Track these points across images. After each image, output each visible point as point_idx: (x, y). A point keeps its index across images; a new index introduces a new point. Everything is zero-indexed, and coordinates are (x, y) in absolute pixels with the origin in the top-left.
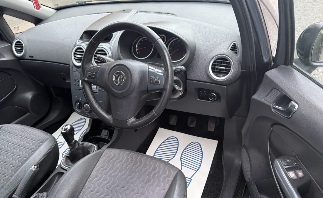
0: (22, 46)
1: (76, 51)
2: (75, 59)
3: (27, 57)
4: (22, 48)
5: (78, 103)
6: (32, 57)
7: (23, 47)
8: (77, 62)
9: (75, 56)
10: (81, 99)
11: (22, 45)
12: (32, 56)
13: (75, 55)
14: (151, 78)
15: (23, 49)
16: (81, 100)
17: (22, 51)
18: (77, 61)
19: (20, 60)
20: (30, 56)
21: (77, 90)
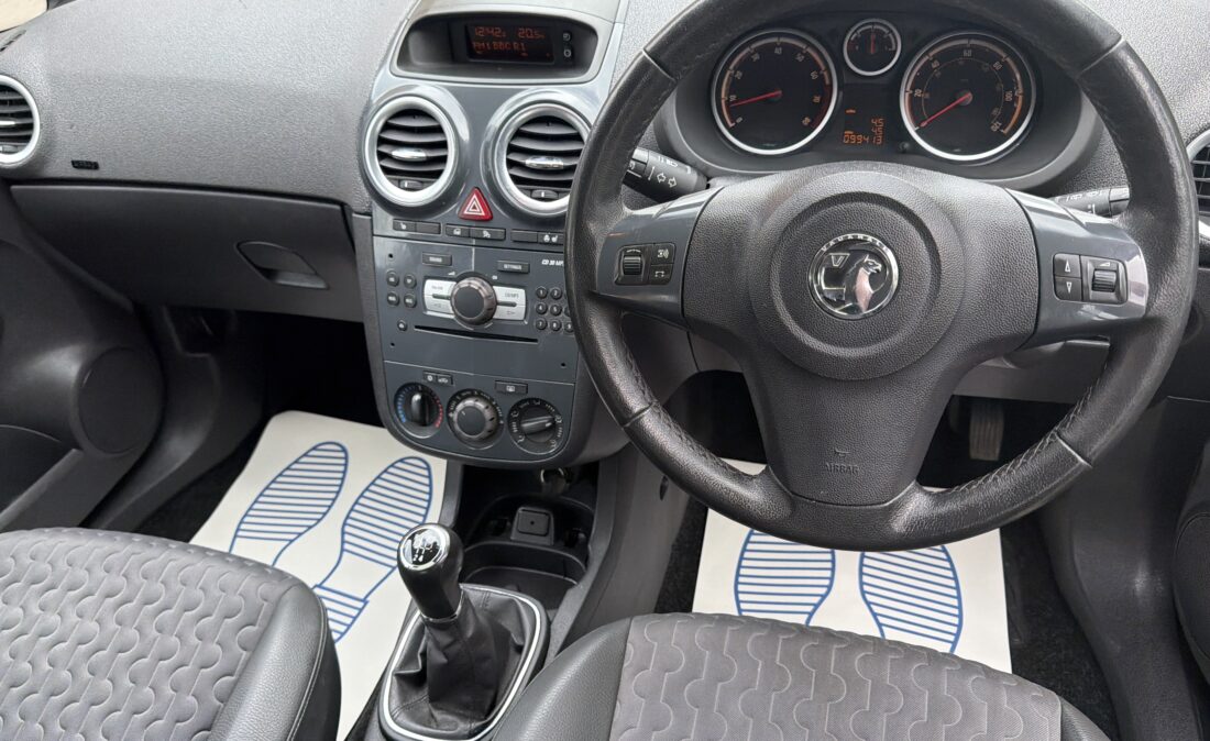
0: (22, 109)
1: (387, 127)
2: (387, 171)
3: (60, 167)
4: (26, 121)
5: (417, 397)
6: (95, 166)
7: (29, 114)
8: (399, 184)
9: (382, 156)
10: (436, 378)
11: (23, 102)
12: (93, 160)
13: (385, 149)
14: (1063, 263)
15: (30, 127)
16: (435, 382)
17: (27, 139)
18: (400, 181)
19: (14, 187)
20: (77, 165)
21: (405, 329)
